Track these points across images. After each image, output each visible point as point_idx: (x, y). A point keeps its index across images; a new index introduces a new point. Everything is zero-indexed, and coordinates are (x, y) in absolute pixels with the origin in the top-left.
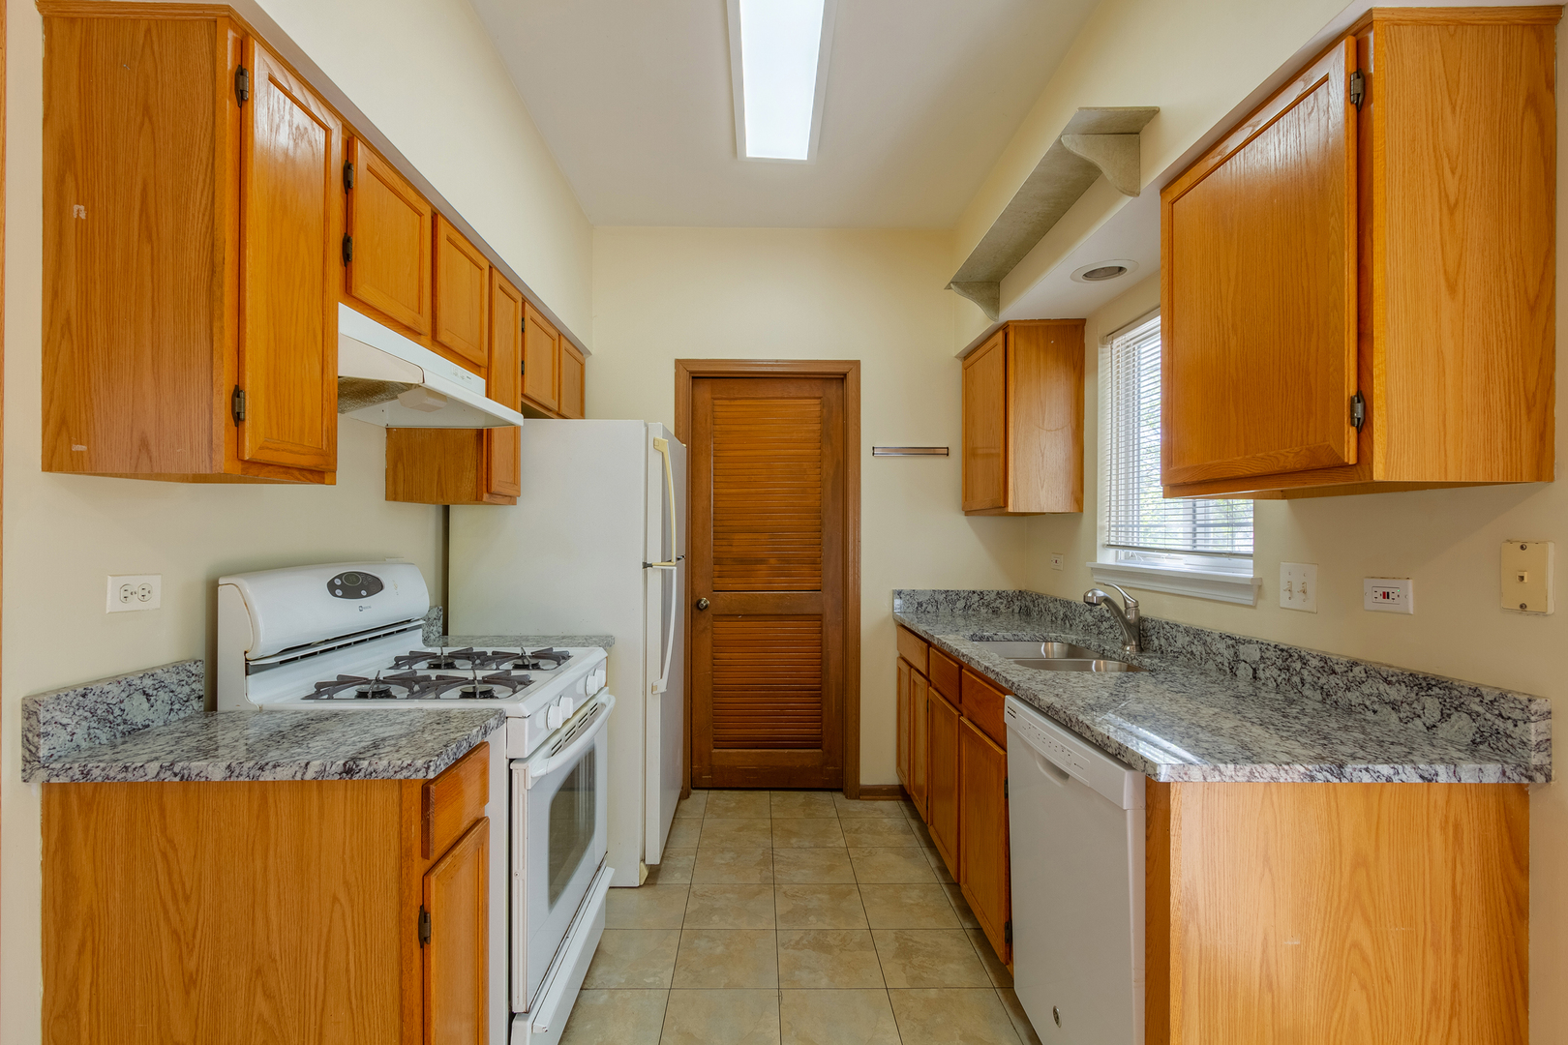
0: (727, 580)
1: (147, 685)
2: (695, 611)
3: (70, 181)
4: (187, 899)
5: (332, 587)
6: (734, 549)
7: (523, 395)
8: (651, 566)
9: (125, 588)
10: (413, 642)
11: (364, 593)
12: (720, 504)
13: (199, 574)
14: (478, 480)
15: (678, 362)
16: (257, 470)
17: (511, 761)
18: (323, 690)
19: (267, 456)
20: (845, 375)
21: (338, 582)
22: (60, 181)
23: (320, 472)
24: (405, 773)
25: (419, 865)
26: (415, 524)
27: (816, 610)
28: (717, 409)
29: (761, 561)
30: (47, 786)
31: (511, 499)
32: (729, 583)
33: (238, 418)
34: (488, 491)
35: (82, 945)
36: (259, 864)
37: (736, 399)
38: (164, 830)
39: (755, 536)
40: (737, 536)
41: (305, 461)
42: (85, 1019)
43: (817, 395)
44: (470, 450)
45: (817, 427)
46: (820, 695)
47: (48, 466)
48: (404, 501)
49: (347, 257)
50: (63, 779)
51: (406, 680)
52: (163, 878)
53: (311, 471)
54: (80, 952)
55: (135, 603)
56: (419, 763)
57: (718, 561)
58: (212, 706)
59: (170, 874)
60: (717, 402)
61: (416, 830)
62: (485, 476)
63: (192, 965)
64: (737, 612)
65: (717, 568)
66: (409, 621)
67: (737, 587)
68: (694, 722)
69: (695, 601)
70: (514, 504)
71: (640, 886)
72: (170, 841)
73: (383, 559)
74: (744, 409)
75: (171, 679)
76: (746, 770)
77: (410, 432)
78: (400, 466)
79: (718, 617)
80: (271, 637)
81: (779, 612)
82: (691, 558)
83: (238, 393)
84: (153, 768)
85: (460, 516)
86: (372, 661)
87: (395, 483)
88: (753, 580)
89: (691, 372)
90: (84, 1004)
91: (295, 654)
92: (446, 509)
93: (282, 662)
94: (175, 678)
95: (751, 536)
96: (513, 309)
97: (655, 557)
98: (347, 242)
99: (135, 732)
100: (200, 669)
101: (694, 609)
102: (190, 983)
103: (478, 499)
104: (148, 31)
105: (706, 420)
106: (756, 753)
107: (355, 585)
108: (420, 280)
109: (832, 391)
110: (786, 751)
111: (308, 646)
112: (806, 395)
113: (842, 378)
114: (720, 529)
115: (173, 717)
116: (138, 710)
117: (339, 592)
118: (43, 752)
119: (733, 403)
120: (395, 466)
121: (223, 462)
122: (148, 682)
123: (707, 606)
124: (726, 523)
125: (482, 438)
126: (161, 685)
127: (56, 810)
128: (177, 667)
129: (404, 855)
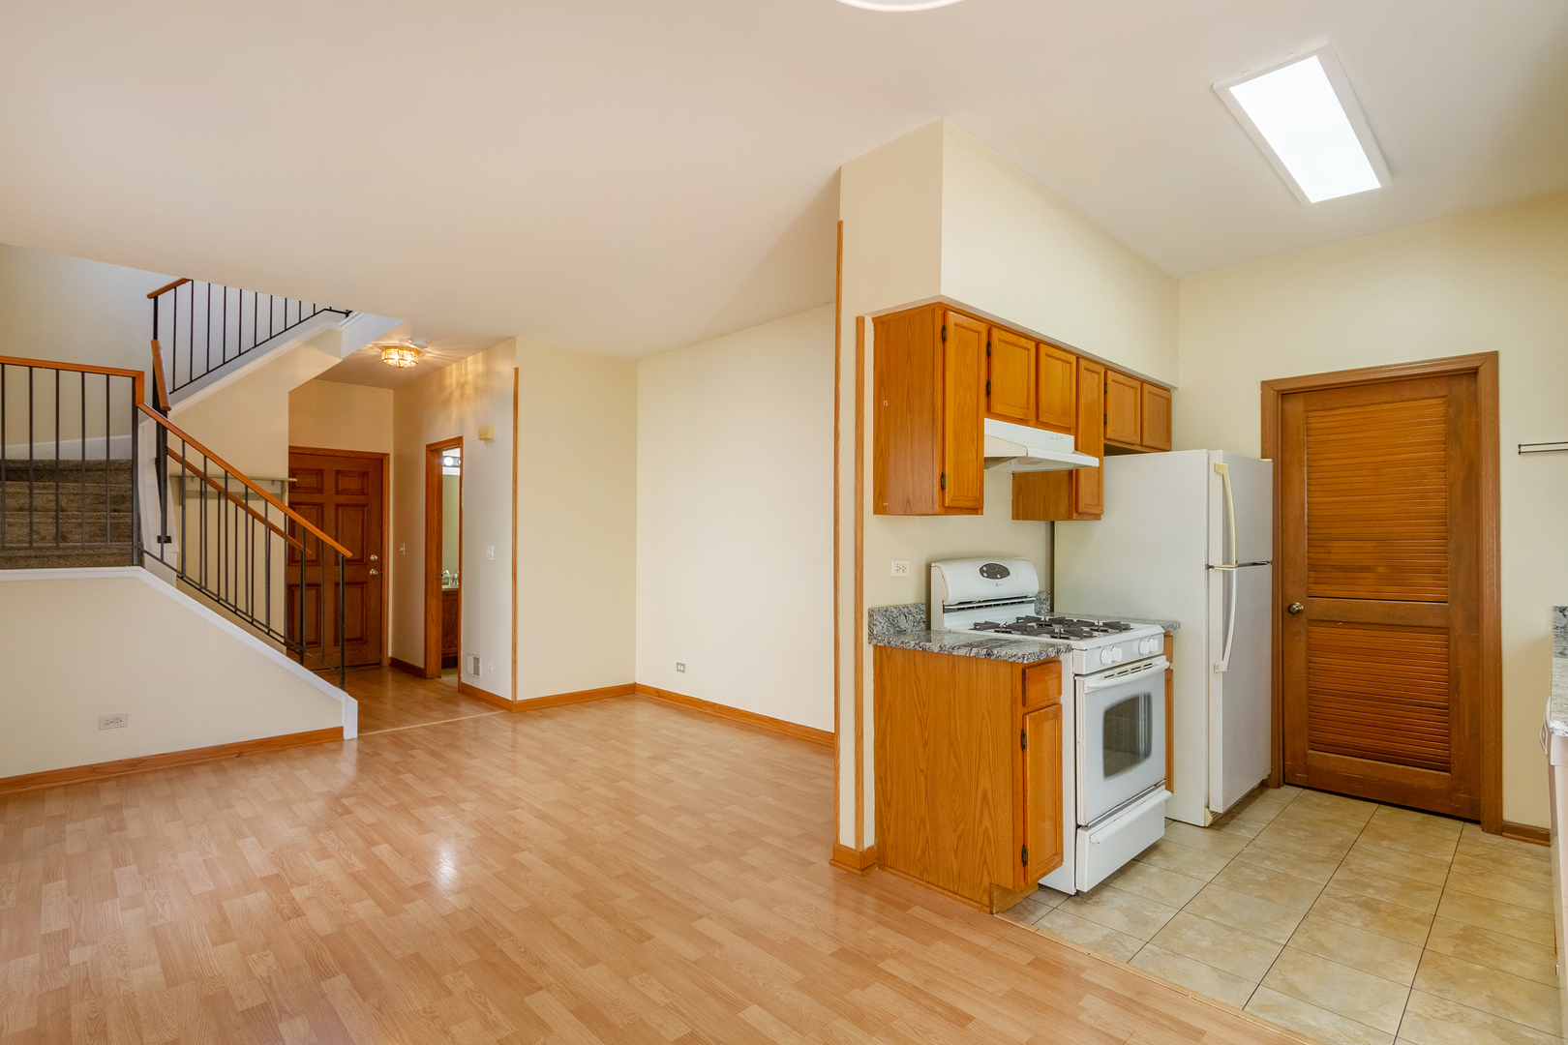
0: (1324, 587)
1: (905, 611)
2: (1286, 614)
3: (882, 392)
4: (924, 705)
5: (982, 571)
6: (1332, 557)
7: (1105, 438)
8: (1212, 567)
9: (897, 566)
10: (1029, 610)
11: (999, 576)
12: (1315, 513)
13: (923, 563)
14: (1070, 505)
15: (1264, 384)
16: (949, 510)
17: (1076, 675)
18: (977, 627)
19: (954, 504)
20: (1477, 369)
21: (985, 568)
22: (879, 391)
23: (976, 509)
24: (1013, 659)
25: (1020, 710)
26: (1033, 533)
27: (1440, 622)
28: (1311, 420)
29: (1367, 569)
30: (875, 646)
31: (1097, 517)
32: (1327, 590)
33: (943, 488)
34: (1077, 512)
35: (887, 717)
36: (952, 694)
37: (1334, 409)
38: (916, 673)
39: (1360, 544)
40: (1336, 544)
41: (969, 504)
42: (888, 750)
43: (1440, 394)
44: (1064, 485)
45: (1441, 428)
46: (1447, 715)
47: (875, 513)
48: (1023, 519)
49: (988, 393)
50: (882, 644)
51: (1021, 626)
52: (915, 694)
53: (972, 509)
54: (886, 721)
55: (901, 573)
56: (1020, 655)
57: (1313, 567)
58: (928, 627)
59: (918, 692)
60: (1310, 414)
61: (1019, 689)
62: (1074, 502)
63: (926, 735)
64: (1336, 619)
65: (1313, 574)
66: (1026, 597)
67: (1337, 594)
68: (1286, 719)
69: (1287, 605)
70: (1099, 519)
71: (1204, 827)
72: (918, 678)
73: (1011, 557)
74: (1344, 418)
75: (914, 610)
76: (1348, 777)
77: (1026, 474)
78: (1020, 497)
79: (1312, 622)
80: (953, 598)
81: (1391, 622)
82: (1280, 563)
83: (943, 476)
84: (912, 643)
85: (1061, 527)
86: (1005, 616)
87: (1018, 508)
88: (1356, 588)
89: (1278, 391)
90: (888, 743)
91: (965, 606)
92: (1053, 523)
93: (959, 609)
94: (915, 611)
95: (1353, 544)
96: (1097, 380)
97: (1217, 560)
98: (988, 384)
99: (902, 632)
100: (923, 608)
101: (1285, 615)
102: (926, 743)
103: (1070, 518)
104: (910, 320)
105: (1298, 433)
106: (1361, 762)
107: (995, 571)
108: (1029, 389)
109: (1460, 389)
110: (1401, 767)
111: (970, 602)
112: (1427, 395)
113: (1473, 373)
114: (1315, 537)
115: (914, 629)
116: (903, 624)
117: (985, 574)
118: (875, 632)
119: (1330, 413)
120: (1018, 498)
121: (937, 507)
122: (906, 610)
123: (1299, 611)
124: (1323, 531)
125: (1072, 475)
126: (910, 613)
127: (878, 659)
128: (916, 605)
129: (1014, 701)
